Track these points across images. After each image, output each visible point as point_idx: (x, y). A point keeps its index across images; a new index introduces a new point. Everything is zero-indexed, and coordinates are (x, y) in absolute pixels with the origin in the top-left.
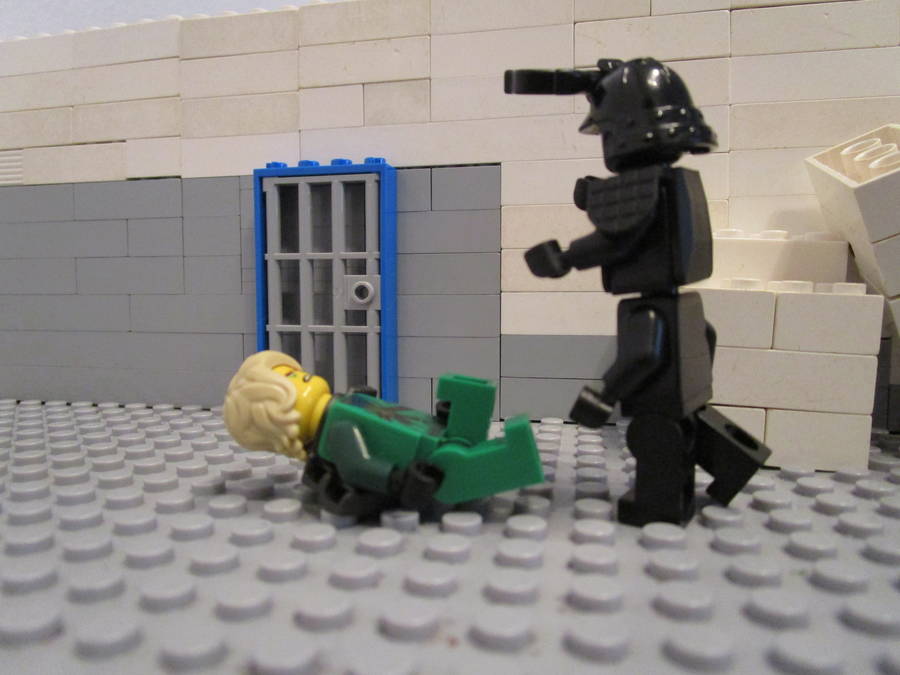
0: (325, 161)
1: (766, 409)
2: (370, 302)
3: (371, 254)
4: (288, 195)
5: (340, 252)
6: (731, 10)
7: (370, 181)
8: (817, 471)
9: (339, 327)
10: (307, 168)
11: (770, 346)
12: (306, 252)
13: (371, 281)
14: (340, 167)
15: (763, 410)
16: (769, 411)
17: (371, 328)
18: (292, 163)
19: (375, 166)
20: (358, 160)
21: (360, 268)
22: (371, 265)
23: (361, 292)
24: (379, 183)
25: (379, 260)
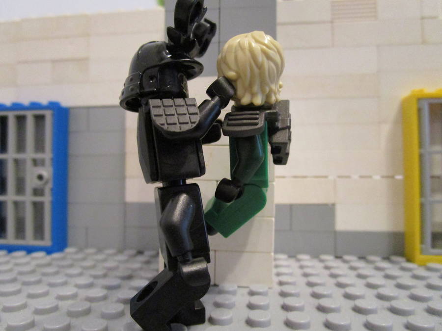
0: (26, 102)
2: (47, 183)
3: (47, 155)
5: (30, 154)
7: (48, 114)
9: (28, 198)
10: (16, 107)
12: (12, 154)
13: (47, 172)
14: (34, 106)
17: (47, 199)
19: (54, 106)
20: (44, 101)
22: (48, 162)
23: (40, 177)
24: (53, 115)
25: (52, 159)
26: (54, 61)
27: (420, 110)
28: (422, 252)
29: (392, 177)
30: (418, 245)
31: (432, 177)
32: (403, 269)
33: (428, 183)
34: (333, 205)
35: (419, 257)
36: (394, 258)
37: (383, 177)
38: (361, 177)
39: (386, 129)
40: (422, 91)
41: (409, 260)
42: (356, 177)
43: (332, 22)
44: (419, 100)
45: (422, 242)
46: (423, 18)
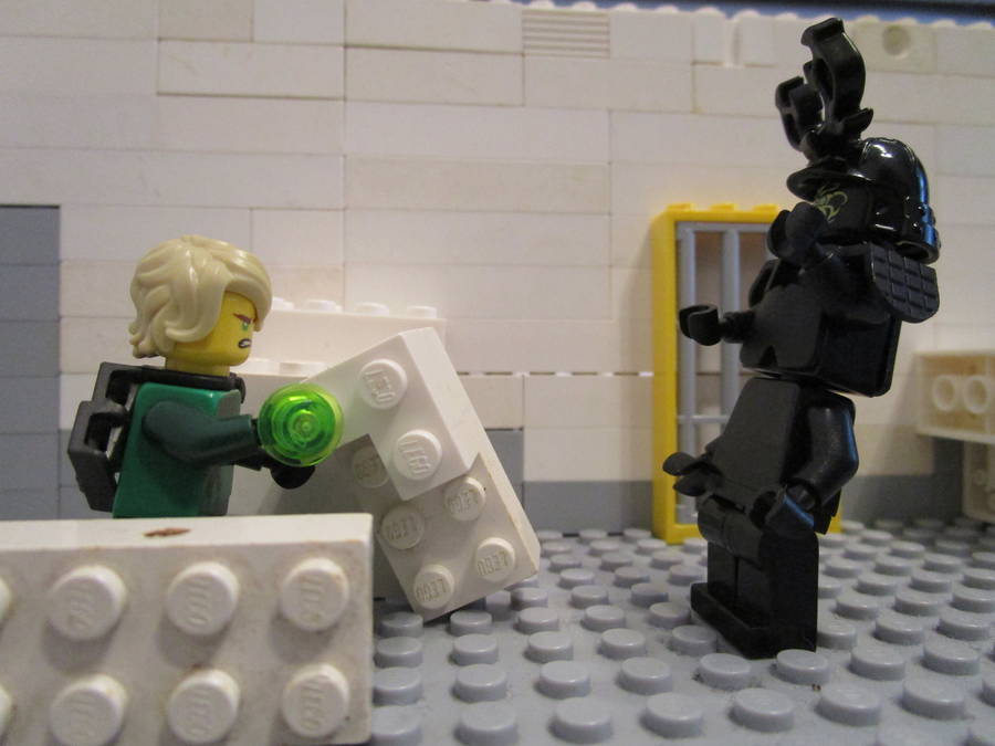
6: (346, 46)
27: (678, 244)
28: (678, 520)
29: (636, 374)
30: (670, 506)
31: (700, 374)
32: (642, 551)
33: (691, 380)
34: (521, 429)
35: (673, 528)
36: (630, 533)
37: (617, 374)
38: (574, 374)
39: (621, 278)
40: (683, 207)
41: (656, 535)
43: (523, 55)
44: (677, 224)
45: (680, 499)
46: (694, 63)
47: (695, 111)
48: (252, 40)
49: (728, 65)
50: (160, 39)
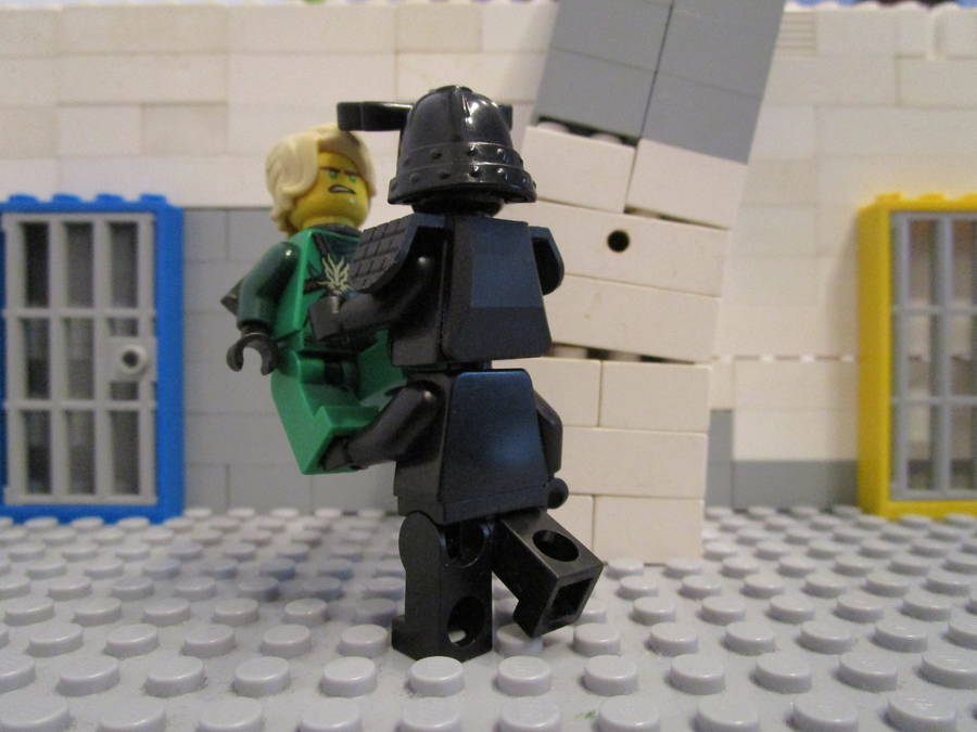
0: (87, 194)
1: (594, 496)
2: (144, 371)
3: (144, 312)
4: (36, 237)
5: (104, 307)
7: (144, 223)
8: (647, 565)
9: (102, 404)
10: (64, 203)
11: (595, 423)
12: (59, 308)
13: (144, 347)
14: (108, 203)
15: (590, 498)
16: (597, 499)
17: (145, 405)
18: (44, 195)
19: (152, 204)
20: (131, 195)
21: (132, 328)
22: (145, 326)
23: (131, 359)
24: (155, 225)
25: (155, 320)
26: (144, 106)
27: (893, 233)
28: (893, 495)
29: (837, 358)
30: (884, 484)
32: (861, 526)
33: (905, 367)
34: (730, 411)
35: (888, 505)
36: (839, 509)
37: (819, 358)
38: (780, 358)
39: (827, 268)
40: (896, 197)
41: (868, 511)
42: (767, 359)
44: (894, 213)
45: (893, 475)
46: (899, 57)
47: (899, 104)
48: (479, 50)
49: (931, 57)
50: (397, 52)
